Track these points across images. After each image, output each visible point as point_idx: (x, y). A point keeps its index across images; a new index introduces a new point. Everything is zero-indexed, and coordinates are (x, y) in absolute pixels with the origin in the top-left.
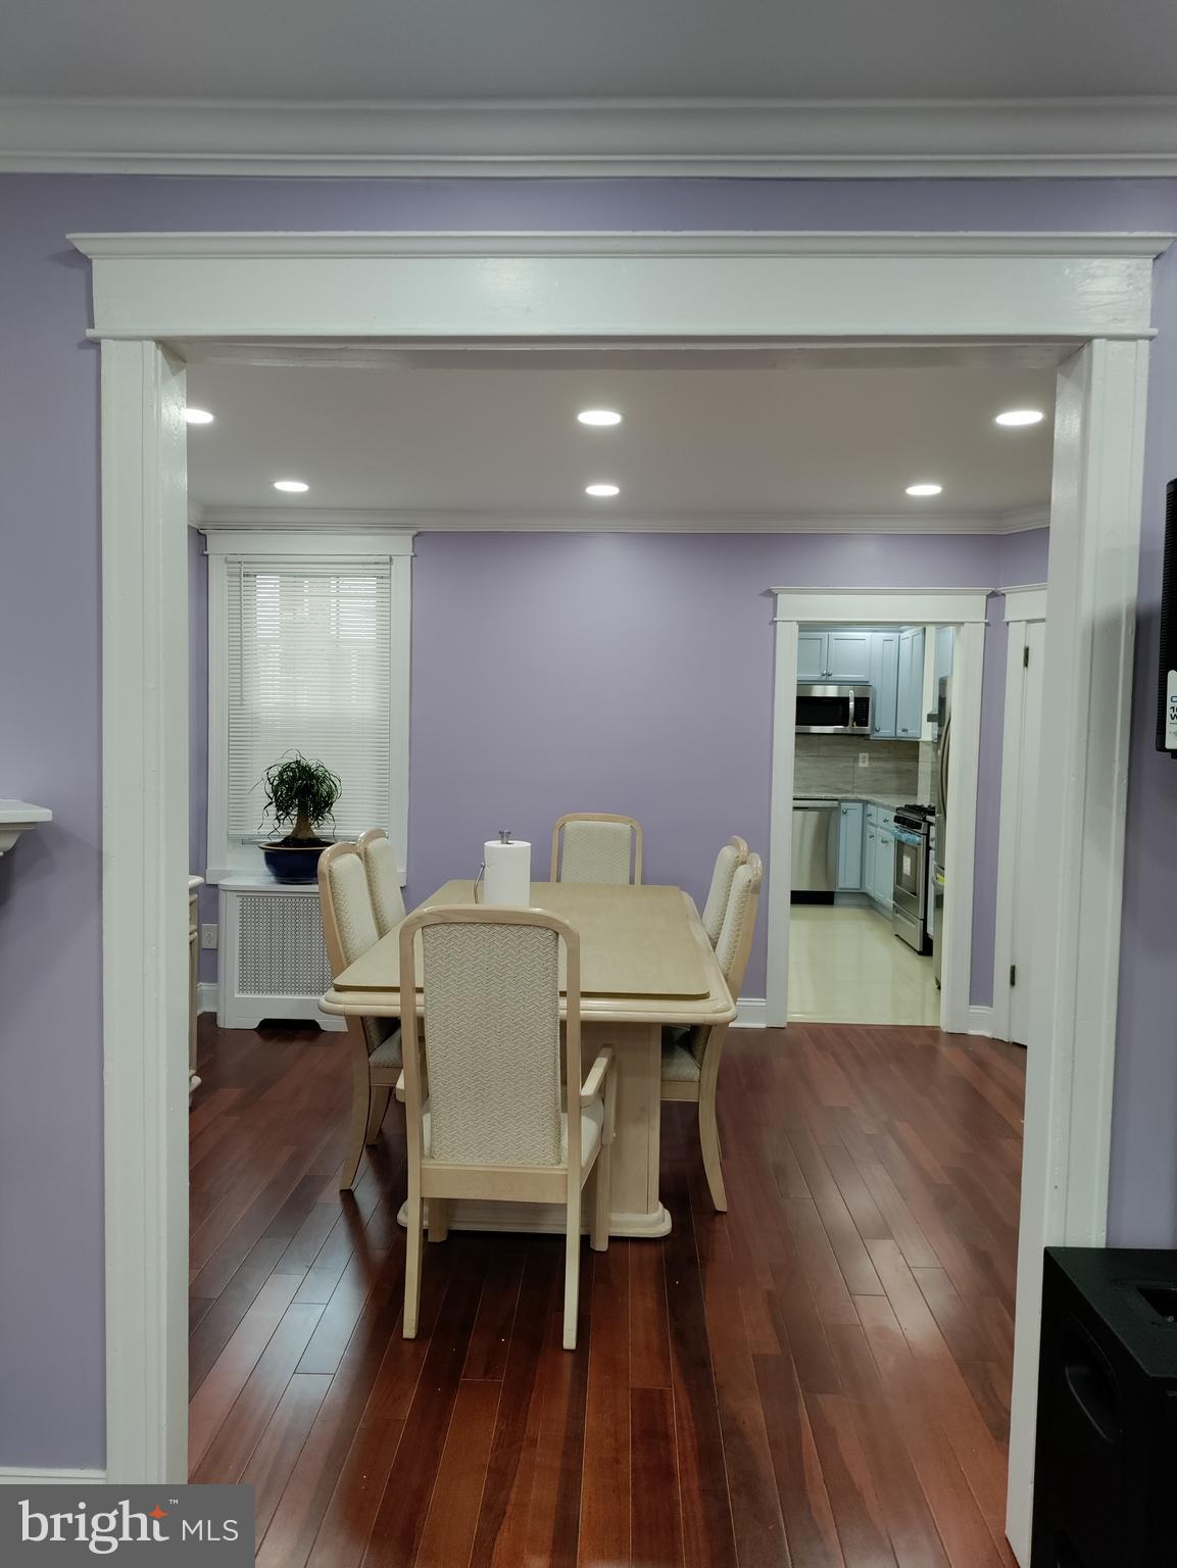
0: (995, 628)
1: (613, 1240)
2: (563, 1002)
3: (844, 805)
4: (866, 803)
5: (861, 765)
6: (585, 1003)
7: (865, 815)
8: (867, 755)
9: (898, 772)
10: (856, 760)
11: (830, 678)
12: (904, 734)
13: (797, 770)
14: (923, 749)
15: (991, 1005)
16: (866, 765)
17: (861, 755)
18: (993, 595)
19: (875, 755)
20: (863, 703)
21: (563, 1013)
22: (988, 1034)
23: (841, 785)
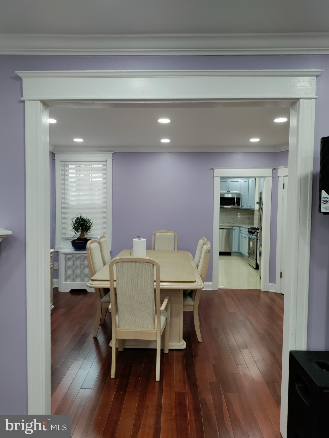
0: (275, 178)
1: (170, 350)
2: (155, 284)
3: (234, 228)
4: (240, 227)
5: (238, 216)
6: (161, 284)
7: (240, 230)
8: (240, 214)
9: (249, 218)
10: (237, 215)
11: (230, 192)
12: (250, 208)
13: (220, 218)
14: (255, 212)
15: (275, 283)
16: (240, 216)
17: (238, 214)
18: (274, 169)
19: (242, 214)
20: (239, 199)
21: (155, 287)
22: (274, 291)
23: (233, 222)
